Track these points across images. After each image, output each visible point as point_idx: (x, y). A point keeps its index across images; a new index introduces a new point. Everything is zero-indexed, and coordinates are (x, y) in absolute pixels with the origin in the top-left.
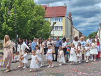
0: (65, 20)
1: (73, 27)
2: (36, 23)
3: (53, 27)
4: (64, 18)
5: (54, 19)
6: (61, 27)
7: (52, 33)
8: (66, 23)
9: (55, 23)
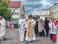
0: (21, 9)
1: (25, 13)
4: (19, 8)
5: (14, 8)
8: (21, 11)
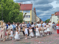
0: (32, 12)
1: (36, 16)
2: (14, 13)
3: (24, 16)
4: (31, 11)
5: (25, 11)
6: (29, 16)
7: (24, 19)
8: (32, 14)
9: (26, 14)
